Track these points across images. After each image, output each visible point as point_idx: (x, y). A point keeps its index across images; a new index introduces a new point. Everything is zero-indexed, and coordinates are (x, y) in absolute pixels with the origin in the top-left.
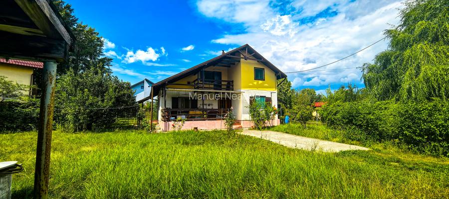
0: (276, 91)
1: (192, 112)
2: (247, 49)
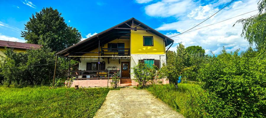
0: (165, 55)
1: (100, 73)
2: (133, 21)
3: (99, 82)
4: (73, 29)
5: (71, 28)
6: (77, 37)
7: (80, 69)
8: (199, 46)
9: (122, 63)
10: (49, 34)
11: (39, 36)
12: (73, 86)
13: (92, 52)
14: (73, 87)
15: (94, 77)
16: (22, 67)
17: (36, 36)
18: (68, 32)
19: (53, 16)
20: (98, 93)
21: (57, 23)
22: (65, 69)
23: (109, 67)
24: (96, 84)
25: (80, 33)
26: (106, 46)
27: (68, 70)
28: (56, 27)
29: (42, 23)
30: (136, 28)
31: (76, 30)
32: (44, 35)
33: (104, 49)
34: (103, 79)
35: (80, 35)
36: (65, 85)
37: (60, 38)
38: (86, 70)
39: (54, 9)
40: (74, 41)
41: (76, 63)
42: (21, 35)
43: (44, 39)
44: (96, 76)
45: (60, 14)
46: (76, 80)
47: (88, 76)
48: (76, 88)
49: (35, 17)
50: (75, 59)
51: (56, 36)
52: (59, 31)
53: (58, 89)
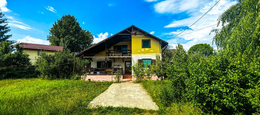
0: (161, 55)
1: (107, 70)
2: (133, 28)
3: (106, 77)
4: (86, 32)
5: (85, 31)
6: (90, 38)
7: (92, 66)
8: (207, 44)
9: (126, 62)
10: (67, 37)
11: (60, 39)
12: (87, 79)
13: (100, 53)
14: (87, 81)
15: (102, 73)
16: (52, 66)
17: (58, 40)
18: (83, 35)
19: (70, 22)
20: (104, 85)
21: (74, 27)
22: (81, 67)
23: (114, 65)
24: (103, 78)
25: (92, 34)
26: (112, 48)
27: (83, 67)
28: (73, 31)
29: (62, 28)
30: (136, 33)
31: (89, 32)
32: (64, 38)
33: (110, 50)
34: (109, 75)
35: (92, 36)
36: (81, 79)
37: (76, 40)
38: (96, 68)
39: (71, 16)
40: (88, 42)
41: (89, 61)
42: (47, 39)
43: (64, 42)
44: (105, 72)
45: (76, 20)
46: (89, 75)
47: (98, 73)
48: (89, 81)
49: (57, 24)
50: (88, 59)
51: (73, 39)
52: (75, 34)
53: (76, 81)
